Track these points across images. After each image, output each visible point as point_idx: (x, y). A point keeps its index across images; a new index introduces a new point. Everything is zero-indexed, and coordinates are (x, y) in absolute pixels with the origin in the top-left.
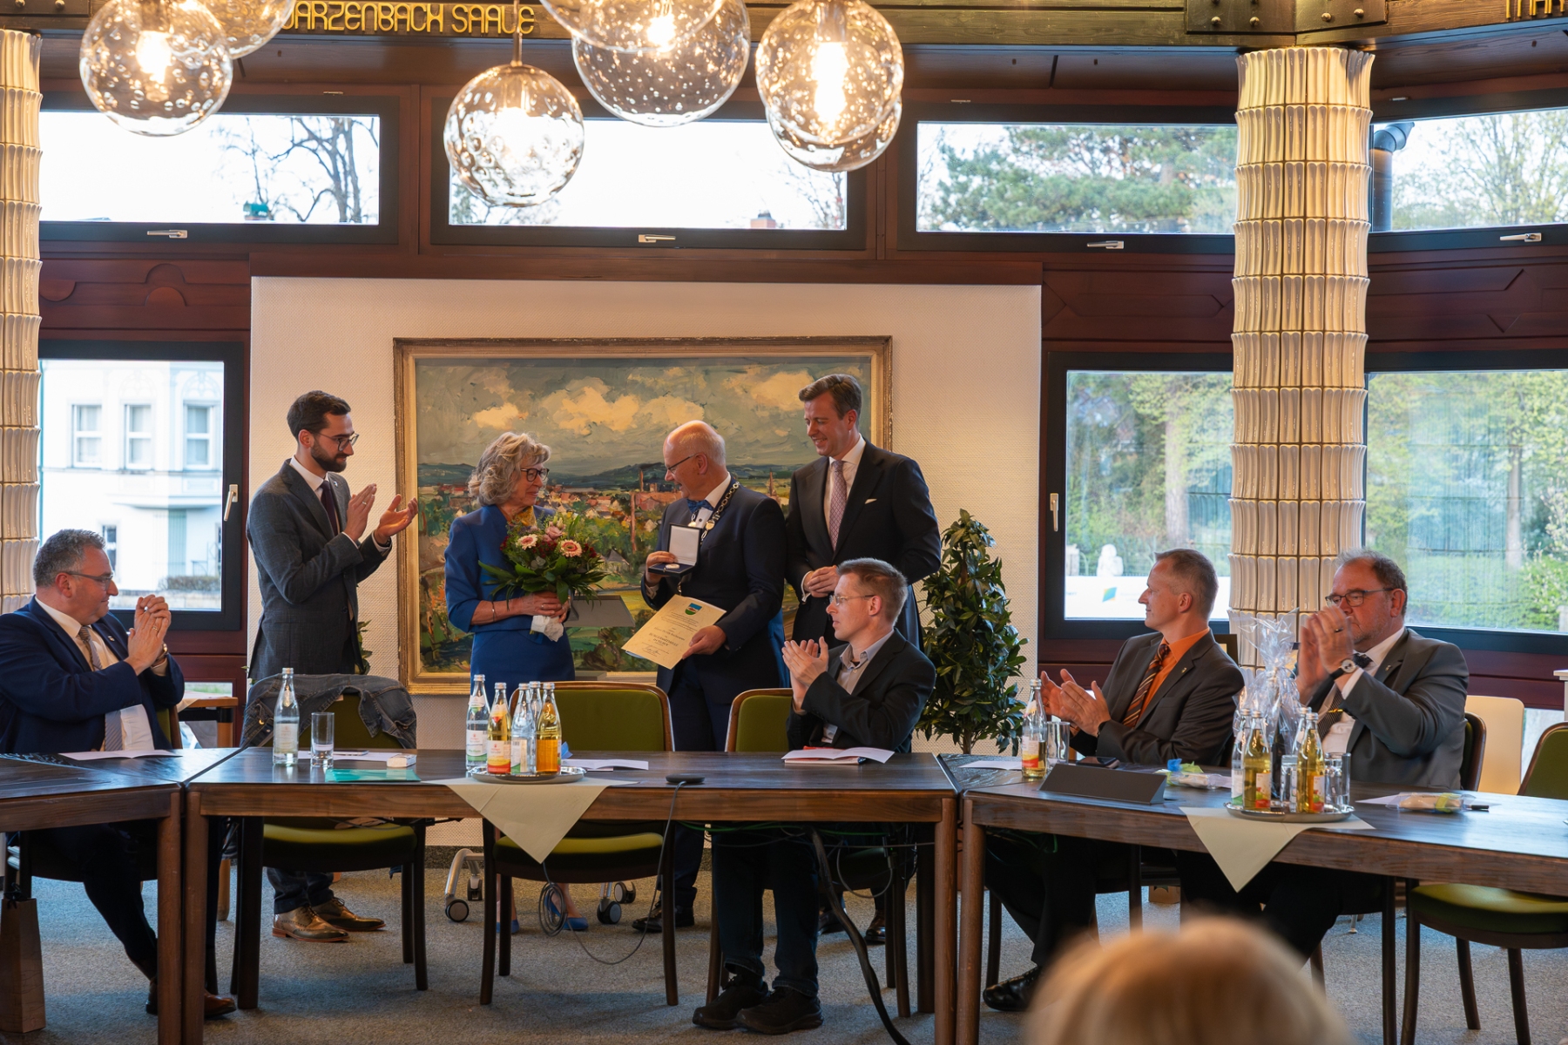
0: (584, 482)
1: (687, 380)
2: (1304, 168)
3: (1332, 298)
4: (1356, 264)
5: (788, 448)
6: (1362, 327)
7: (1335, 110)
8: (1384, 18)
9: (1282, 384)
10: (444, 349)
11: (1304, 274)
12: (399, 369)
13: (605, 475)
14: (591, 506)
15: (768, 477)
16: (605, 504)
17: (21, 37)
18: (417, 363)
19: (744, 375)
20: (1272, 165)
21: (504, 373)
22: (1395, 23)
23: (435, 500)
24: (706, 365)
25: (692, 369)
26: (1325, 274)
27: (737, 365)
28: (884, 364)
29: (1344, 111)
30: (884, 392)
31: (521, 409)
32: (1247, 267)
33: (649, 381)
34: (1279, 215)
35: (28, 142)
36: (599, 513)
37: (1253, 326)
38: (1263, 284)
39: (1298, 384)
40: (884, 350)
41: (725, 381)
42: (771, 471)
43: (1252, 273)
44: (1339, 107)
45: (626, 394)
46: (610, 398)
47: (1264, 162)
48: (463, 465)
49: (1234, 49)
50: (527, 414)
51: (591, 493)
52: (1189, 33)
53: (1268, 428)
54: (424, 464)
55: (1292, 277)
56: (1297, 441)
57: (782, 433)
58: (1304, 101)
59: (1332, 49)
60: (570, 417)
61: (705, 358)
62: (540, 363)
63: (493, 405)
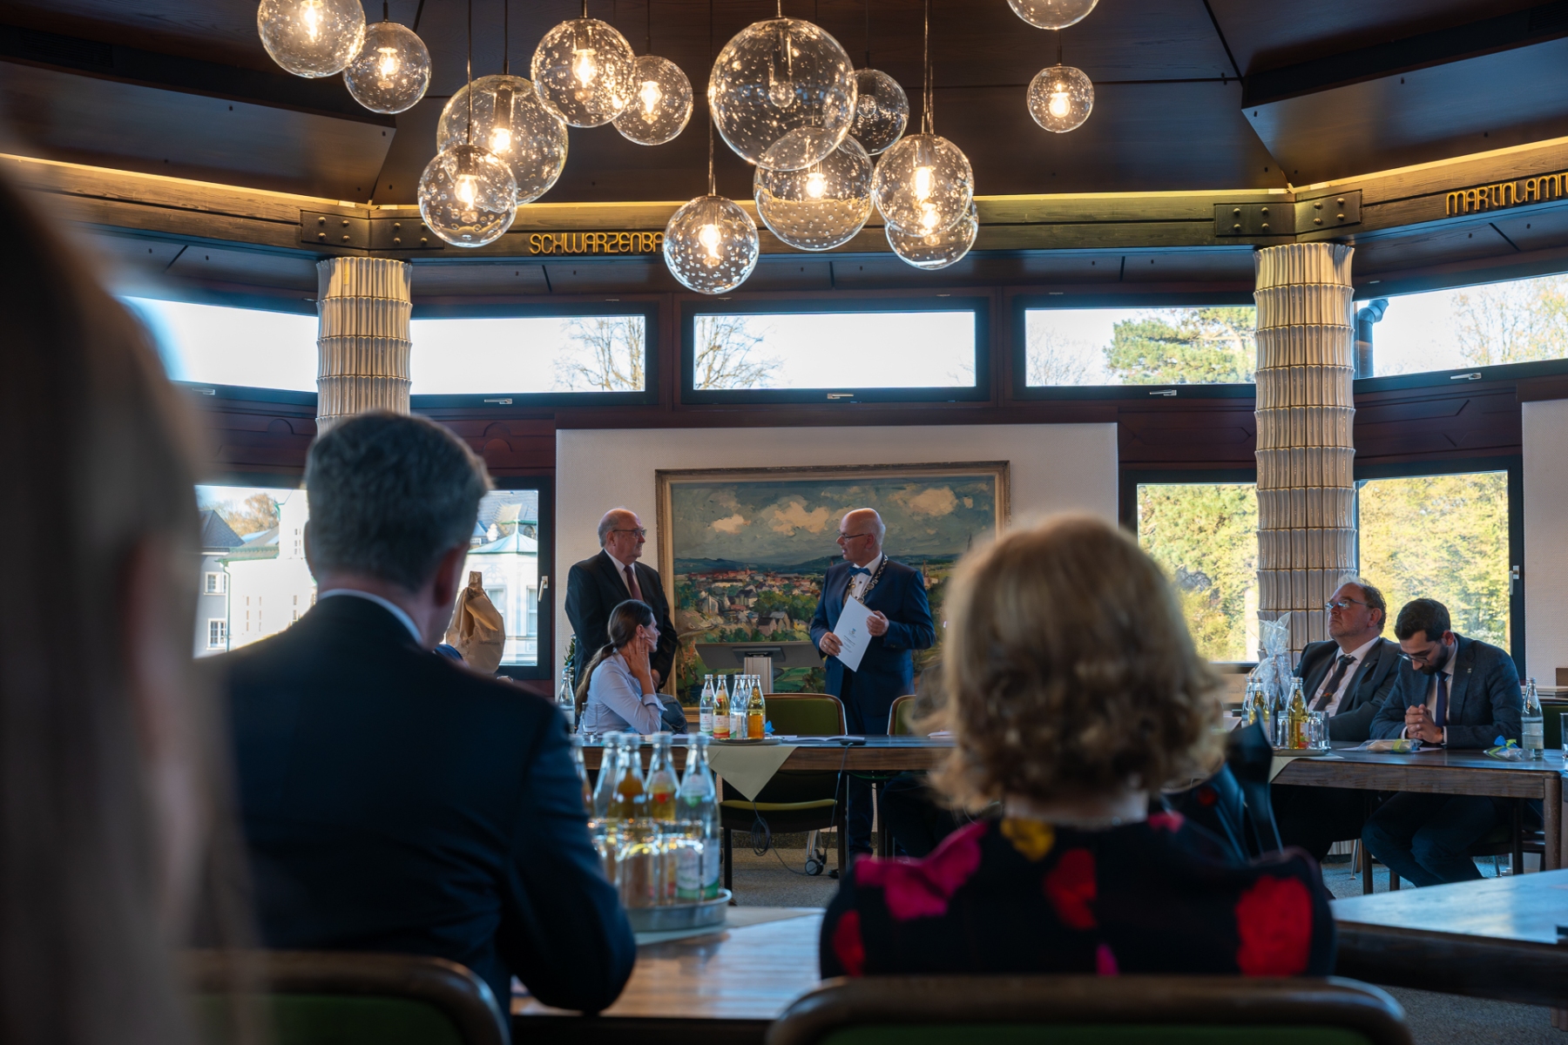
0: (791, 569)
1: (864, 495)
2: (1304, 329)
3: (1327, 421)
4: (1346, 400)
5: (936, 543)
6: (1350, 443)
7: (1326, 287)
8: (1359, 220)
9: (1292, 485)
10: (691, 477)
11: (1306, 405)
12: (660, 489)
13: (807, 564)
14: (796, 587)
15: (922, 564)
16: (806, 585)
17: (397, 264)
18: (672, 487)
19: (904, 491)
20: (1281, 328)
21: (733, 493)
22: (1367, 223)
23: (686, 584)
24: (877, 485)
25: (866, 486)
26: (1322, 405)
27: (898, 485)
28: (1005, 480)
29: (1332, 288)
30: (1005, 501)
31: (745, 518)
32: (1265, 402)
33: (836, 497)
34: (1287, 364)
35: (402, 336)
36: (802, 591)
37: (1270, 444)
38: (1276, 413)
39: (1304, 485)
40: (1004, 470)
41: (891, 496)
42: (924, 559)
43: (1268, 406)
44: (1329, 285)
45: (819, 507)
46: (809, 509)
47: (1274, 326)
48: (706, 559)
49: (1251, 247)
50: (750, 522)
51: (796, 577)
52: (1218, 236)
53: (1283, 515)
54: (678, 559)
55: (1297, 408)
56: (1305, 525)
57: (932, 532)
58: (1302, 281)
59: (1322, 244)
61: (875, 479)
62: (759, 485)
63: (726, 516)
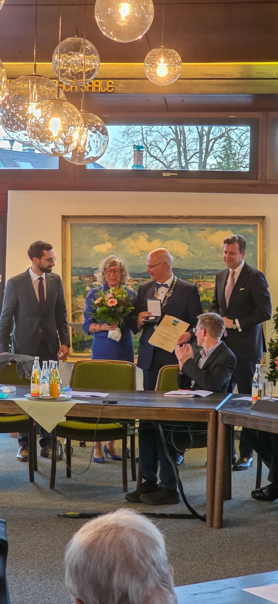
0: (139, 275)
1: (181, 233)
10: (82, 220)
12: (64, 228)
18: (71, 225)
21: (106, 230)
23: (78, 282)
24: (189, 228)
25: (183, 228)
27: (202, 228)
28: (263, 227)
30: (263, 239)
31: (113, 245)
33: (166, 234)
40: (263, 221)
41: (197, 233)
45: (156, 239)
46: (149, 240)
48: (90, 267)
50: (115, 247)
51: (141, 280)
54: (74, 267)
60: (133, 248)
61: (189, 224)
62: (121, 225)
63: (102, 243)
